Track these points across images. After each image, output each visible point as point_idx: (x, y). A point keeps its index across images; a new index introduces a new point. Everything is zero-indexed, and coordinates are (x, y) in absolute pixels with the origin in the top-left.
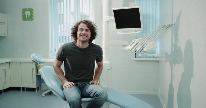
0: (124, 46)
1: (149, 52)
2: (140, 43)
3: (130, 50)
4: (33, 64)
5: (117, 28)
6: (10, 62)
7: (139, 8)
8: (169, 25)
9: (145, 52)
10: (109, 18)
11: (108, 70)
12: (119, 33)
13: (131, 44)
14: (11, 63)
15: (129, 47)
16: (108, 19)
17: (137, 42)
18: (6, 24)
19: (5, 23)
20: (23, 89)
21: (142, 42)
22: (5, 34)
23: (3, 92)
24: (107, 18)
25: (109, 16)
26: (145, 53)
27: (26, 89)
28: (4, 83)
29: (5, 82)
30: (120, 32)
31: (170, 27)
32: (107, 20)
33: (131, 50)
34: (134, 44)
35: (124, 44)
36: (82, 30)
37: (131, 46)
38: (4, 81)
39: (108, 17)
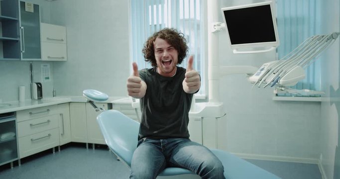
0: (250, 75)
1: (291, 87)
2: (273, 69)
3: (254, 82)
4: (104, 106)
5: (232, 44)
6: (69, 103)
7: (269, 5)
8: (332, 35)
9: (284, 87)
10: (219, 25)
11: (217, 118)
12: (235, 52)
13: (259, 71)
14: (71, 104)
15: (255, 78)
16: (217, 28)
17: (269, 68)
18: (65, 42)
19: (62, 40)
20: (90, 145)
21: (278, 68)
22: (63, 58)
23: (59, 149)
24: (215, 26)
25: (219, 21)
26: (283, 89)
27: (94, 146)
28: (60, 135)
29: (62, 134)
30: (237, 50)
31: (333, 38)
32: (215, 30)
33: (258, 82)
34: (263, 72)
35: (249, 72)
36: (161, 50)
37: (258, 75)
38: (61, 132)
39: (217, 23)
